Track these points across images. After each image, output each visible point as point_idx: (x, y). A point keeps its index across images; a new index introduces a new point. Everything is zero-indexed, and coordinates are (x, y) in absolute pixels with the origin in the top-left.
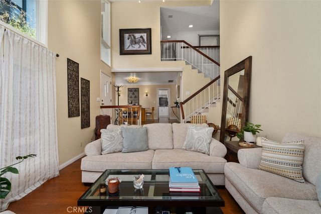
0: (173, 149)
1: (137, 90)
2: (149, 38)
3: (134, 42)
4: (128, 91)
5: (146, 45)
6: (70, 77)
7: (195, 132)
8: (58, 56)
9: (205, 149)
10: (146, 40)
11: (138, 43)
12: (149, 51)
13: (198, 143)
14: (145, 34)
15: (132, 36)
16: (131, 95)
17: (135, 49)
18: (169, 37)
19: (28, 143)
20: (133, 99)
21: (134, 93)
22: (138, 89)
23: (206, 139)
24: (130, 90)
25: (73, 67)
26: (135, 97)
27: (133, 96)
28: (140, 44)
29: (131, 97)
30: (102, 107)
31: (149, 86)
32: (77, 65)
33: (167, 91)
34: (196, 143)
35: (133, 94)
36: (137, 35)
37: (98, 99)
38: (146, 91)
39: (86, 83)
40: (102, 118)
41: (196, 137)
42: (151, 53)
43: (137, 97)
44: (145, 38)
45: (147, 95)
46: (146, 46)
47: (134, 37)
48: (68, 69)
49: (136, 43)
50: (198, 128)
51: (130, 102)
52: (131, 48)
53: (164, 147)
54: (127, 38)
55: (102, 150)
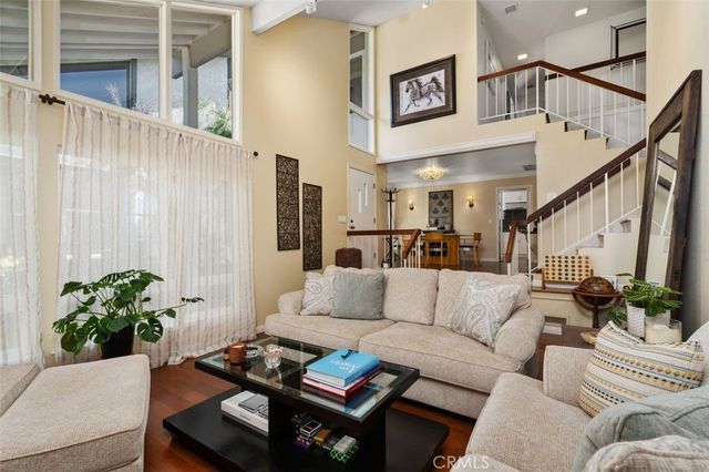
0: (432, 325)
1: (448, 195)
2: (450, 78)
3: (419, 94)
4: (430, 197)
5: (443, 95)
6: (280, 185)
7: (474, 291)
8: (256, 154)
9: (486, 335)
10: (443, 85)
11: (427, 94)
12: (450, 109)
13: (473, 318)
14: (443, 72)
15: (414, 84)
16: (435, 205)
17: (420, 109)
18: (522, 57)
19: (210, 283)
20: (440, 214)
21: (442, 201)
22: (452, 191)
23: (492, 311)
24: (433, 196)
25: (287, 168)
26: (445, 210)
27: (440, 209)
28: (432, 95)
29: (436, 211)
30: (349, 234)
31: (477, 183)
32: (294, 163)
33: (525, 192)
34: (470, 317)
35: (441, 204)
36: (425, 79)
37: (342, 219)
38: (470, 195)
39: (315, 192)
40: (347, 255)
41: (472, 303)
42: (454, 111)
43: (450, 211)
44: (442, 80)
45: (471, 206)
46: (443, 98)
47: (419, 84)
48: (277, 171)
49: (422, 96)
50: (483, 283)
51: (433, 221)
52: (413, 110)
53: (412, 318)
54: (405, 89)
55: (302, 308)
